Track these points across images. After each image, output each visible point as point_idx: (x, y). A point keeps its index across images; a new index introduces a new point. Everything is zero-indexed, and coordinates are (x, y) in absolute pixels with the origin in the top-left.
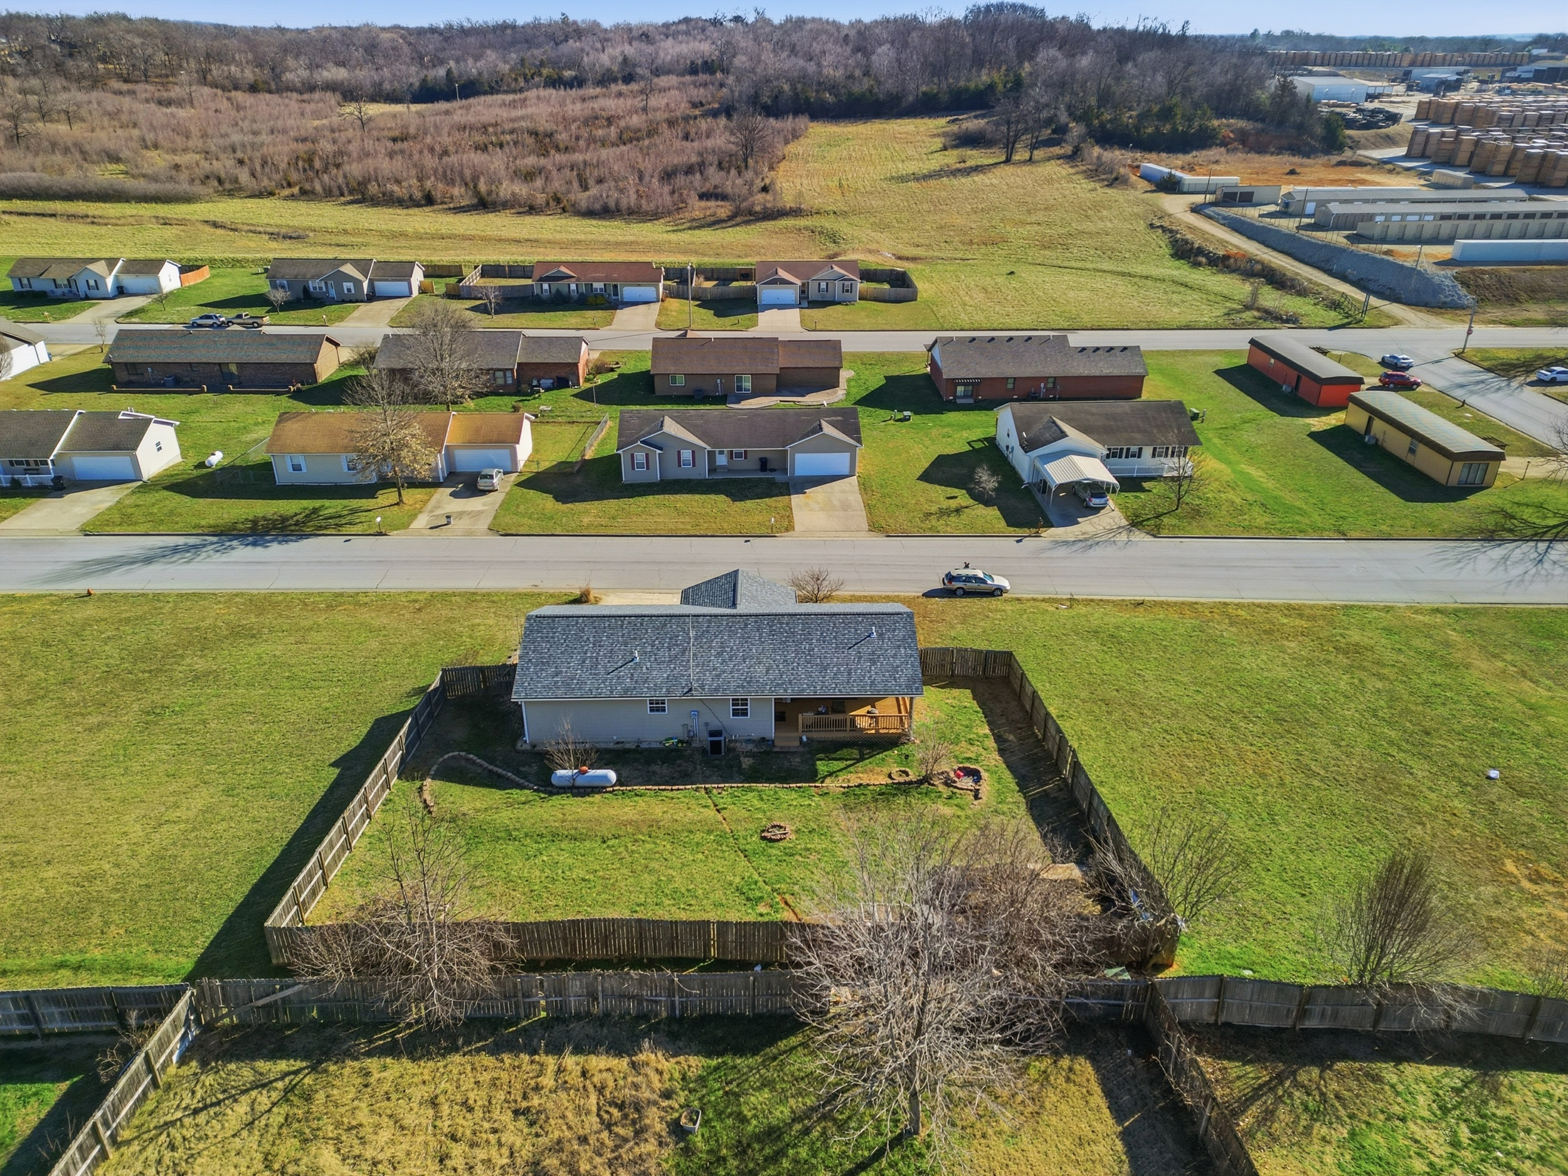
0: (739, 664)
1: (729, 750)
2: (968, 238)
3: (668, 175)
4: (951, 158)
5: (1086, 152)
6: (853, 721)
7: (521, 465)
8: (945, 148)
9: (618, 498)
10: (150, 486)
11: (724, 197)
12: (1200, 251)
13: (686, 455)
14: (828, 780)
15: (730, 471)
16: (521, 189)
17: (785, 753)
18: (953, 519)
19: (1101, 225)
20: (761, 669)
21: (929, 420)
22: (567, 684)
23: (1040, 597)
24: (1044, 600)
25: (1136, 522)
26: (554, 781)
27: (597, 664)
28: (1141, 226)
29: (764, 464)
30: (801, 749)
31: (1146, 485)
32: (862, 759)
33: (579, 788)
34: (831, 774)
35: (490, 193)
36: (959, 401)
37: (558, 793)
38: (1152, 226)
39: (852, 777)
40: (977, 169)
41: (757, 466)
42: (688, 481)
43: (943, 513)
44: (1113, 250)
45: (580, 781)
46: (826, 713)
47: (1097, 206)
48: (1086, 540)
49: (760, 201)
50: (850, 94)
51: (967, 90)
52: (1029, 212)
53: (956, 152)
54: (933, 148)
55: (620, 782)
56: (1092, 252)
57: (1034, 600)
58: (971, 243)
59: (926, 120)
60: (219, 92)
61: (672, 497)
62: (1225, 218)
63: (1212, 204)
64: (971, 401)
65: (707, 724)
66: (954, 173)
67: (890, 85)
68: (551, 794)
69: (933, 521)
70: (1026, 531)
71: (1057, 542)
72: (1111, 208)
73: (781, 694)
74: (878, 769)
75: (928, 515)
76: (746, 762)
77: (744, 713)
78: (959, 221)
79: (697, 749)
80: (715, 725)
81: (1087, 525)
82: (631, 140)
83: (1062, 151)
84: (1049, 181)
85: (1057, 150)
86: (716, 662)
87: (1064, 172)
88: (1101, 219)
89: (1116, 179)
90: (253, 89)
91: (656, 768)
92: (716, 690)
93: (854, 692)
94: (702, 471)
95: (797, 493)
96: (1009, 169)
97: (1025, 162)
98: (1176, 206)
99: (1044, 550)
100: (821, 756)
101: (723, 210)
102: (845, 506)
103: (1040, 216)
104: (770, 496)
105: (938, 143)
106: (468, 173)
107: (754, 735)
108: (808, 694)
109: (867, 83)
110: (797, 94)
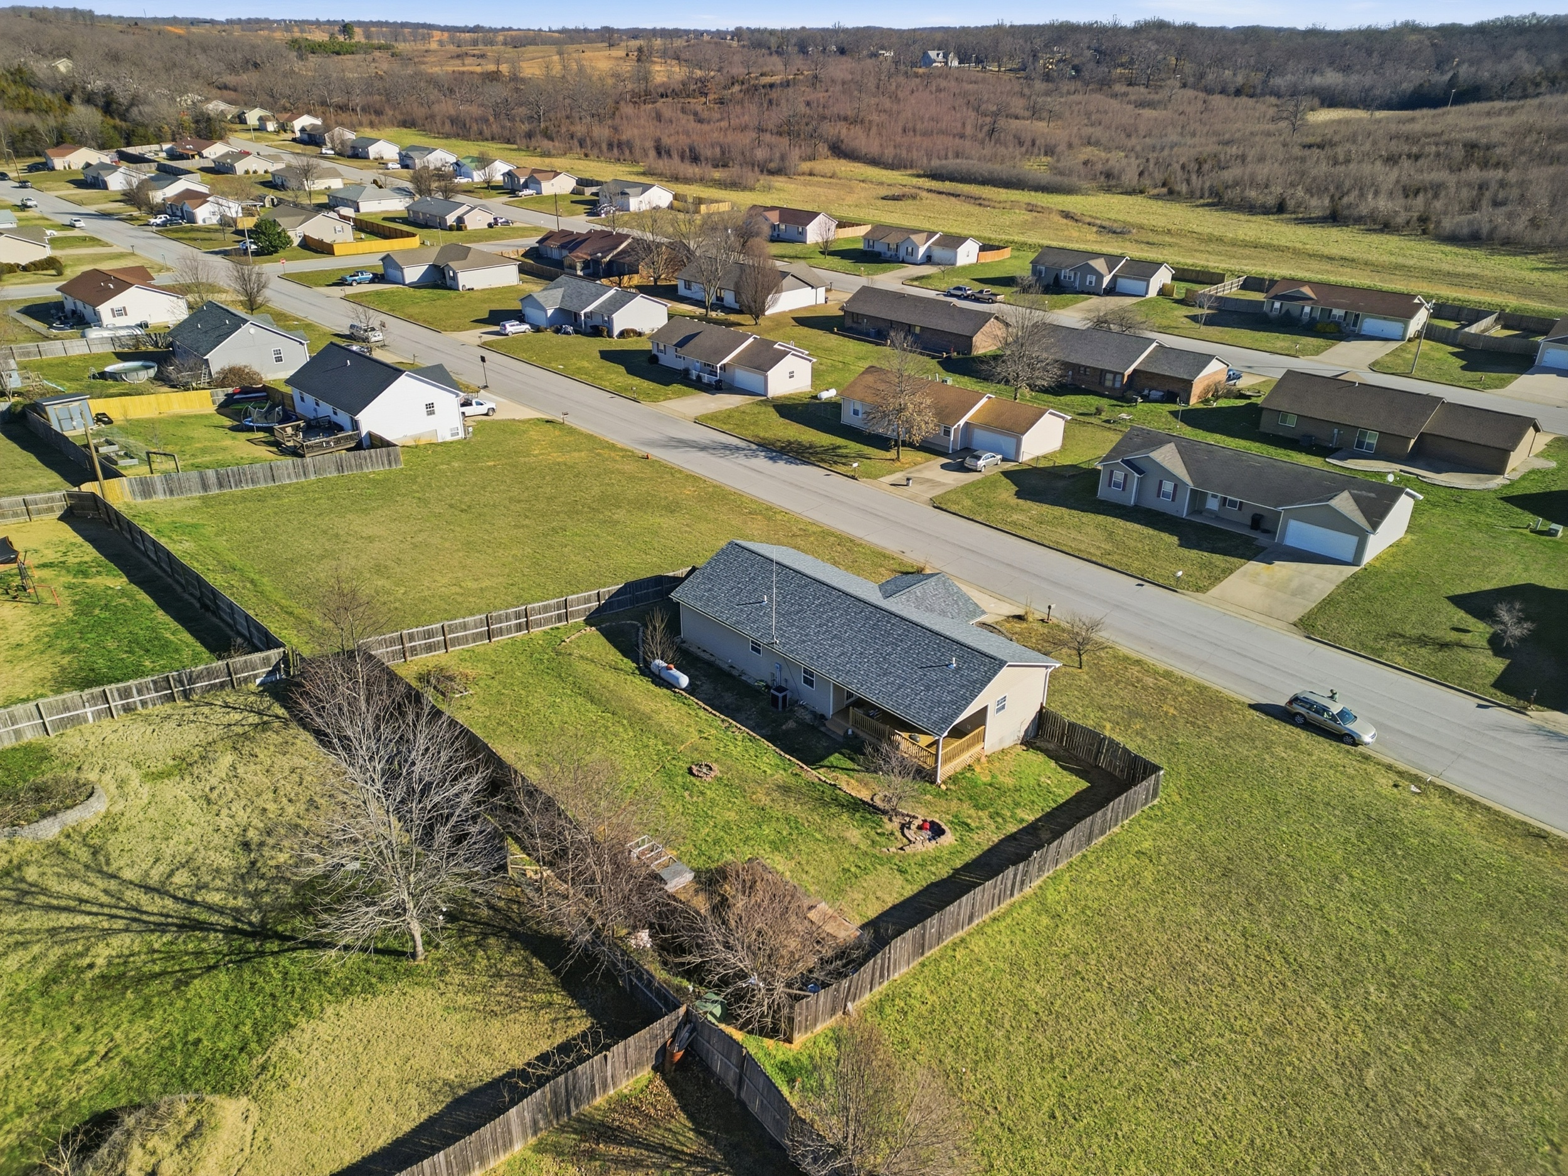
1: (790, 710)
6: (890, 736)
7: (1025, 457)
9: (1072, 508)
10: (767, 402)
13: (1168, 487)
14: (822, 770)
15: (1216, 518)
26: (651, 665)
27: (739, 594)
29: (1257, 522)
30: (838, 739)
33: (660, 678)
34: (830, 767)
37: (643, 672)
39: (844, 778)
41: (1246, 521)
42: (1161, 514)
45: (664, 674)
55: (687, 689)
57: (1389, 766)
65: (786, 680)
68: (639, 670)
70: (1510, 700)
71: (1541, 728)
77: (811, 684)
80: (791, 684)
91: (728, 695)
94: (1181, 510)
95: (1262, 561)
100: (843, 750)
102: (1299, 592)
107: (818, 710)
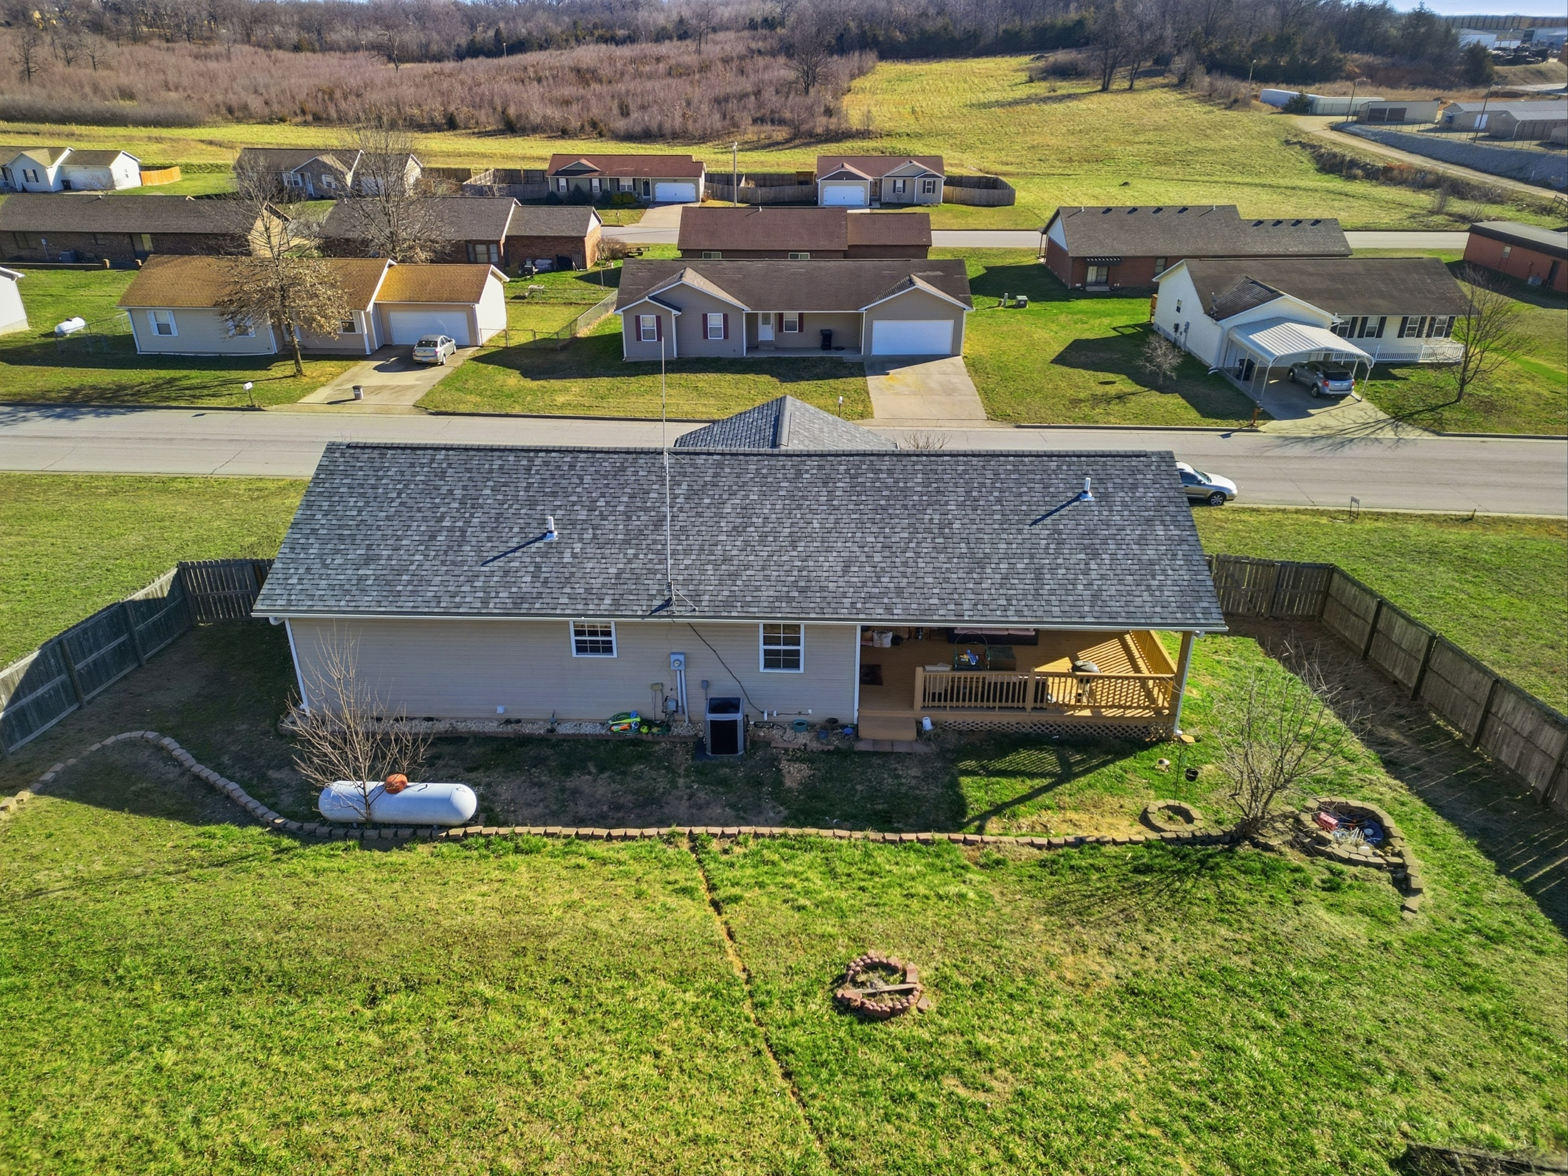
0: (780, 551)
1: (755, 744)
2: (1066, 156)
3: (719, 101)
4: (1040, 88)
5: (1196, 80)
6: (1041, 688)
7: (484, 337)
8: (1031, 80)
9: (613, 376)
11: (782, 122)
12: (1353, 164)
13: (715, 320)
14: (993, 826)
15: (777, 349)
16: (555, 114)
17: (886, 756)
18: (1115, 407)
19: (1223, 143)
20: (830, 563)
21: (1054, 307)
22: (386, 583)
23: (1292, 508)
24: (1297, 512)
25: (1401, 416)
26: (325, 807)
27: (463, 540)
28: (1274, 143)
29: (827, 340)
30: (921, 748)
31: (1396, 372)
32: (1066, 776)
33: (377, 825)
34: (998, 810)
35: (519, 116)
36: (1088, 289)
37: (329, 838)
38: (1287, 142)
39: (1052, 818)
40: (1069, 97)
41: (817, 341)
42: (719, 359)
43: (1096, 400)
44: (1244, 166)
45: (384, 811)
46: (977, 668)
47: (1217, 127)
48: (1328, 437)
49: (821, 124)
50: (923, 32)
51: (1053, 27)
52: (1136, 132)
53: (1044, 84)
54: (1018, 81)
55: (487, 814)
56: (1219, 167)
57: (1284, 511)
58: (1071, 160)
59: (1007, 58)
60: (260, 50)
61: (692, 376)
62: (1375, 134)
63: (1356, 122)
64: (1106, 288)
65: (706, 684)
66: (1045, 100)
67: (968, 25)
68: (309, 839)
69: (1086, 409)
70: (1233, 424)
71: (1286, 438)
72: (1234, 127)
73: (878, 615)
74: (1111, 802)
75: (1076, 402)
76: (794, 774)
77: (791, 661)
78: (1053, 142)
79: (683, 740)
80: (724, 687)
81: (1322, 419)
82: (681, 75)
83: (1166, 81)
84: (1156, 105)
85: (1160, 80)
86: (733, 547)
87: (1172, 98)
88: (1224, 137)
89: (1236, 101)
90: (297, 48)
91: (580, 781)
92: (728, 604)
93: (1054, 618)
94: (740, 347)
95: (875, 373)
96: (1106, 97)
97: (1124, 91)
98: (1314, 126)
99: (1268, 447)
100: (970, 764)
101: (781, 134)
102: (949, 390)
103: (1150, 136)
104: (837, 377)
105: (1024, 76)
106: (498, 102)
107: (815, 713)
108: (942, 617)
109: (940, 22)
110: (864, 33)
